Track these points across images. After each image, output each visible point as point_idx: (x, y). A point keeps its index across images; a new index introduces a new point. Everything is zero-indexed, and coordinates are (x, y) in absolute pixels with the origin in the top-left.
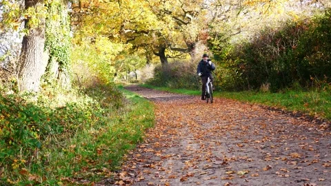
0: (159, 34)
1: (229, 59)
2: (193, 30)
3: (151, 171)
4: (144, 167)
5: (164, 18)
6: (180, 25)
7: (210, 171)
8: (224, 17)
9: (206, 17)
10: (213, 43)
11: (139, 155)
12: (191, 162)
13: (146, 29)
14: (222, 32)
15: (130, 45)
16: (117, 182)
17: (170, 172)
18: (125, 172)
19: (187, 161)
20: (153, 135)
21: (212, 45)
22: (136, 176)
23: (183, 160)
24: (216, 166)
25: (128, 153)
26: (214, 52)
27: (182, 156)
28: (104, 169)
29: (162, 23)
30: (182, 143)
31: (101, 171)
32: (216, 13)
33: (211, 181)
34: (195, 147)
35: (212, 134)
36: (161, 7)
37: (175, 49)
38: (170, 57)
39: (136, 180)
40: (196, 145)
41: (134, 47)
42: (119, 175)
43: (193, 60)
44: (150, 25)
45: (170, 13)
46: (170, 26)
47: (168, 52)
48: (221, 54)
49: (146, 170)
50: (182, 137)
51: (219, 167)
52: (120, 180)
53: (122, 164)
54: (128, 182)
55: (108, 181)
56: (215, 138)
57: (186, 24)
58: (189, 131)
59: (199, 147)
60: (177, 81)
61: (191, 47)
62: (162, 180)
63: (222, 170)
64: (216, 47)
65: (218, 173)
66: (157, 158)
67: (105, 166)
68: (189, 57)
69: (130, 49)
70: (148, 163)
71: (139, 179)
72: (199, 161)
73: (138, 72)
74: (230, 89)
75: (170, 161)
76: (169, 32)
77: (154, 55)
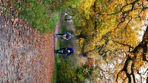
0: (93, 36)
1: (76, 78)
2: (95, 56)
3: (18, 36)
4: (20, 31)
5: (103, 39)
6: (98, 49)
7: (16, 71)
8: (102, 75)
9: (103, 65)
10: (87, 68)
11: (26, 27)
12: (21, 58)
13: (97, 28)
14: (93, 74)
15: (88, 18)
16: (13, 17)
17: (16, 47)
18: (18, 21)
19: (21, 56)
20: (36, 34)
21: (86, 68)
22: (15, 27)
23: (22, 54)
24: (18, 74)
25: (27, 21)
26: (81, 68)
27: (24, 53)
28: (20, 9)
29: (100, 38)
30: (31, 52)
31: (19, 7)
32: (104, 71)
33: (11, 72)
34: (28, 60)
35: (35, 69)
36: (110, 38)
37: (84, 45)
38: (79, 41)
39: (14, 28)
40: (30, 60)
41: (87, 20)
42: (16, 17)
43: (76, 55)
44: (99, 31)
45: (106, 43)
46: (98, 42)
47: (82, 40)
48: (80, 73)
49: (18, 33)
50: (34, 51)
51: (17, 76)
52: (14, 19)
53: (22, 18)
54: (13, 24)
55: (14, 12)
56: (32, 71)
57: (99, 52)
58: (37, 55)
59: (28, 62)
60: (64, 45)
61: (85, 55)
62: (12, 43)
63: (16, 77)
64: (84, 70)
65: (15, 75)
66: (24, 38)
67: (21, 9)
68: (79, 52)
69: (86, 18)
70: (21, 34)
71: (14, 29)
72: (21, 63)
73: (71, 21)
74: (58, 77)
75: (22, 46)
76: (95, 42)
77: (81, 31)
